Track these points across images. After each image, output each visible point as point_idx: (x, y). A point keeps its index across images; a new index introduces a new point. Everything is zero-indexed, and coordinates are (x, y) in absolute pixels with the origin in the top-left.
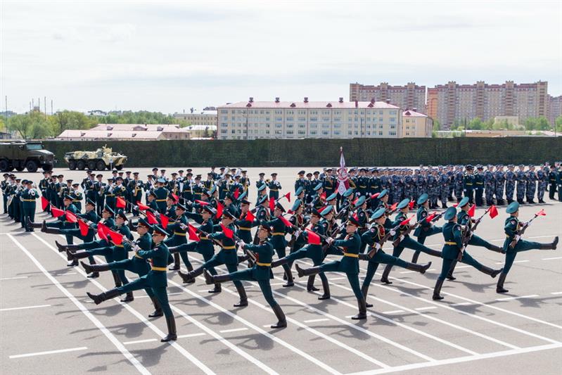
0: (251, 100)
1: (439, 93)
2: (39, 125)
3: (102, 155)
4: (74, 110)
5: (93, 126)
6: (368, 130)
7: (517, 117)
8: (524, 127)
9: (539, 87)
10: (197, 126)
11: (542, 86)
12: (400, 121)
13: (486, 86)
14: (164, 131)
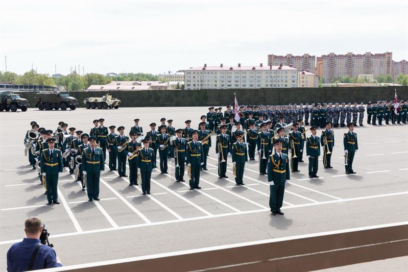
0: (205, 66)
1: (324, 60)
2: (75, 82)
3: (106, 99)
4: (97, 73)
5: (109, 82)
6: (278, 83)
7: (373, 75)
8: (376, 81)
9: (387, 56)
10: (172, 82)
11: (389, 56)
12: (298, 78)
13: (354, 55)
14: (152, 85)
